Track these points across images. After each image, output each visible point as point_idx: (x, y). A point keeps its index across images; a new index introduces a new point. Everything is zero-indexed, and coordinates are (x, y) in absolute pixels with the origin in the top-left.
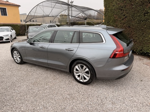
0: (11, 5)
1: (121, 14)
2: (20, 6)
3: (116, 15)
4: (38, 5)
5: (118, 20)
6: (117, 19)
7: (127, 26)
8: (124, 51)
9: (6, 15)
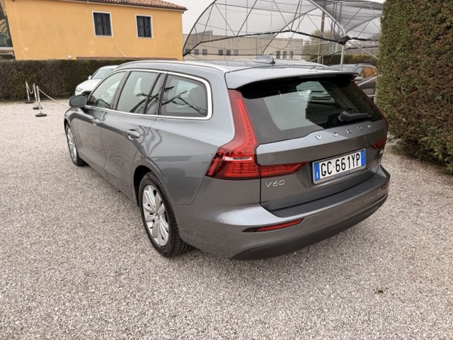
0: (163, 7)
1: (433, 18)
2: (185, 9)
3: (415, 21)
4: (213, 3)
5: (421, 42)
6: (418, 38)
7: (447, 66)
8: (255, 156)
9: (150, 36)
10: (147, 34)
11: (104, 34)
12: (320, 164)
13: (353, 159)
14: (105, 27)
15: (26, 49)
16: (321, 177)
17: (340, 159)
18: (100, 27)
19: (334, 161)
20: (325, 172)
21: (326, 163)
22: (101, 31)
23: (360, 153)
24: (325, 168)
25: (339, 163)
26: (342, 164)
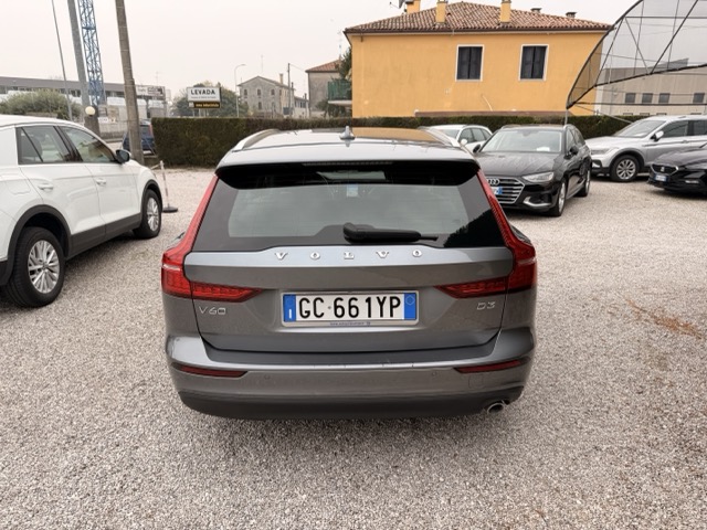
2: (610, 28)
4: (622, 18)
8: (183, 266)
9: (540, 76)
10: (537, 73)
11: (469, 78)
12: (298, 299)
13: (381, 304)
14: (473, 67)
15: (366, 102)
16: (299, 318)
17: (346, 298)
18: (465, 68)
19: (329, 300)
20: (308, 312)
21: (311, 298)
22: (465, 73)
23: (401, 297)
24: (307, 307)
25: (345, 304)
26: (350, 307)
